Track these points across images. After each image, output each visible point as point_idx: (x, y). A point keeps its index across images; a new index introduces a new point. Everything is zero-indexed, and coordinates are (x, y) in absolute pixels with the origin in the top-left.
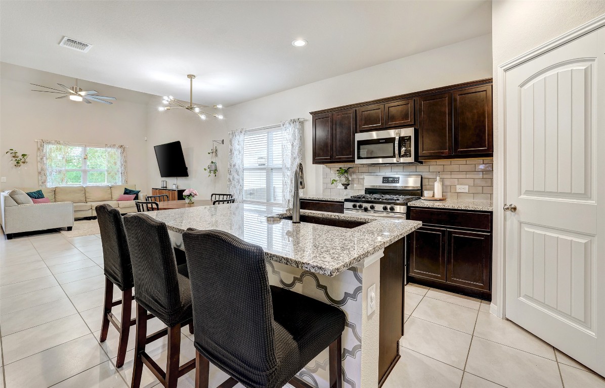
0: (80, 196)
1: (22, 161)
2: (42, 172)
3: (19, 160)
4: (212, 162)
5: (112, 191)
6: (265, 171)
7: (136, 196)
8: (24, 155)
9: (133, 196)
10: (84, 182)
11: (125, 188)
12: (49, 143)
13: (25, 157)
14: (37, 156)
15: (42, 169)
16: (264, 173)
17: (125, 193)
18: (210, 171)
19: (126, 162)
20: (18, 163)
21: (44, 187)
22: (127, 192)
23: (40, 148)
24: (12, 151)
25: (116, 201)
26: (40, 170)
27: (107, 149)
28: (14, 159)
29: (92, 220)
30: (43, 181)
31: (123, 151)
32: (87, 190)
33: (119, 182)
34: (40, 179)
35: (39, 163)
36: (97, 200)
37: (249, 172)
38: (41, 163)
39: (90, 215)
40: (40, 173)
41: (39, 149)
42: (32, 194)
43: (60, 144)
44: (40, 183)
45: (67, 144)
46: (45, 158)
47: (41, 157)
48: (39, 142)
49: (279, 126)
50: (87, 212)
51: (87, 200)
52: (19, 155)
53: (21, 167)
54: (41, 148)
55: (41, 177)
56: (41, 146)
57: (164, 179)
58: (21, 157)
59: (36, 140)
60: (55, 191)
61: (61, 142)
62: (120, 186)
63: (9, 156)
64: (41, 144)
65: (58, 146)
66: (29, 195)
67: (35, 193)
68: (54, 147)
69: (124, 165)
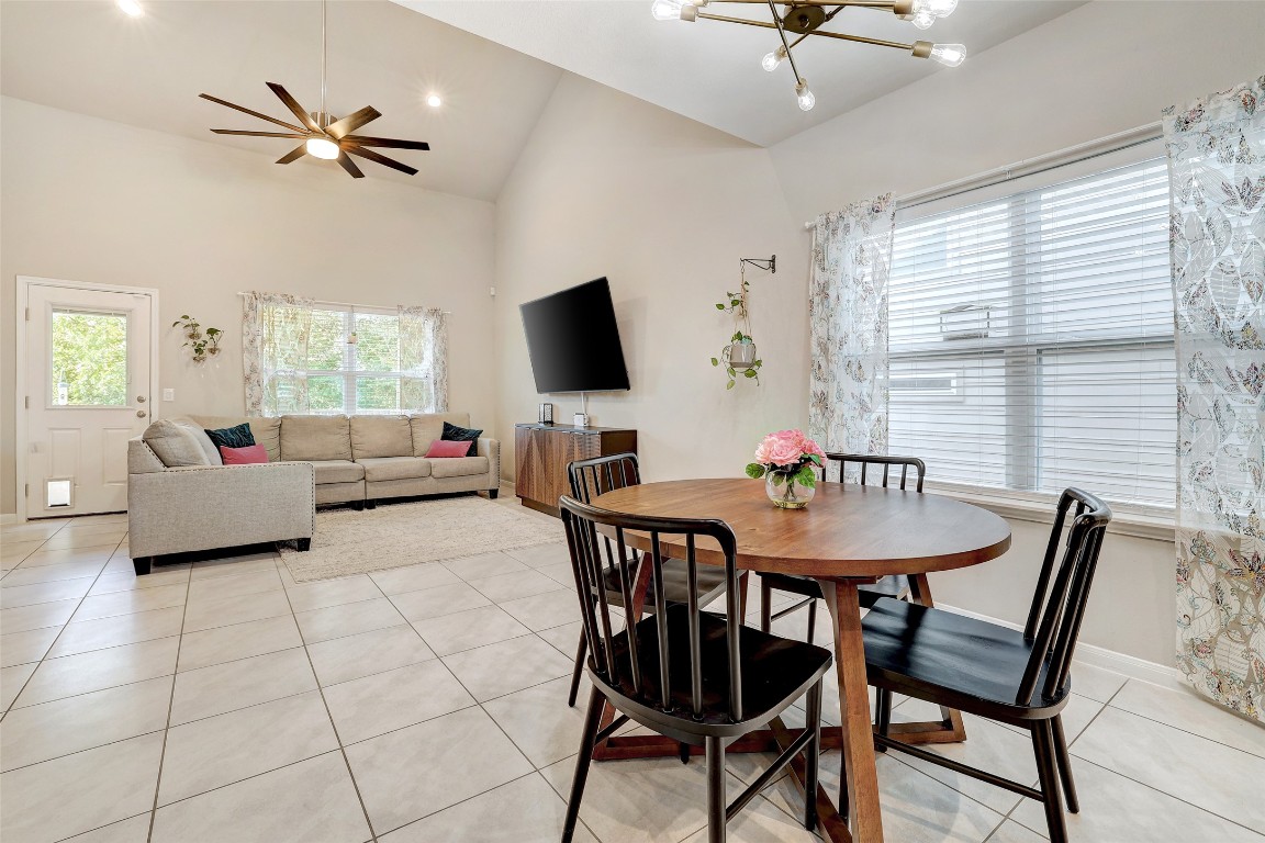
0: (338, 442)
1: (208, 346)
2: (254, 377)
3: (203, 344)
4: (739, 336)
5: (415, 430)
6: (1002, 362)
7: (472, 446)
8: (212, 332)
9: (465, 445)
10: (351, 403)
11: (446, 424)
12: (270, 300)
13: (215, 336)
14: (242, 334)
15: (254, 370)
16: (995, 370)
17: (444, 437)
18: (733, 365)
19: (445, 352)
20: (199, 351)
21: (257, 416)
22: (450, 432)
23: (249, 314)
24: (187, 322)
25: (422, 459)
26: (247, 372)
27: (401, 316)
28: (191, 342)
29: (365, 511)
30: (254, 399)
31: (438, 323)
32: (354, 426)
33: (429, 405)
34: (248, 395)
35: (246, 354)
36: (378, 453)
37: (908, 366)
38: (251, 352)
39: (360, 496)
40: (247, 379)
41: (246, 316)
42: (226, 434)
43: (293, 303)
44: (247, 406)
45: (310, 303)
46: (259, 339)
47: (250, 337)
48: (246, 298)
49: (1154, 134)
50: (354, 487)
51: (356, 452)
52: (202, 330)
53: (208, 360)
54: (251, 313)
55: (252, 389)
56: (251, 307)
57: (546, 397)
58: (206, 337)
59: (240, 293)
60: (280, 427)
61: (297, 298)
62: (432, 418)
63: (180, 333)
64: (251, 304)
65: (290, 308)
66: (216, 438)
67: (231, 430)
68: (280, 311)
69: (440, 362)
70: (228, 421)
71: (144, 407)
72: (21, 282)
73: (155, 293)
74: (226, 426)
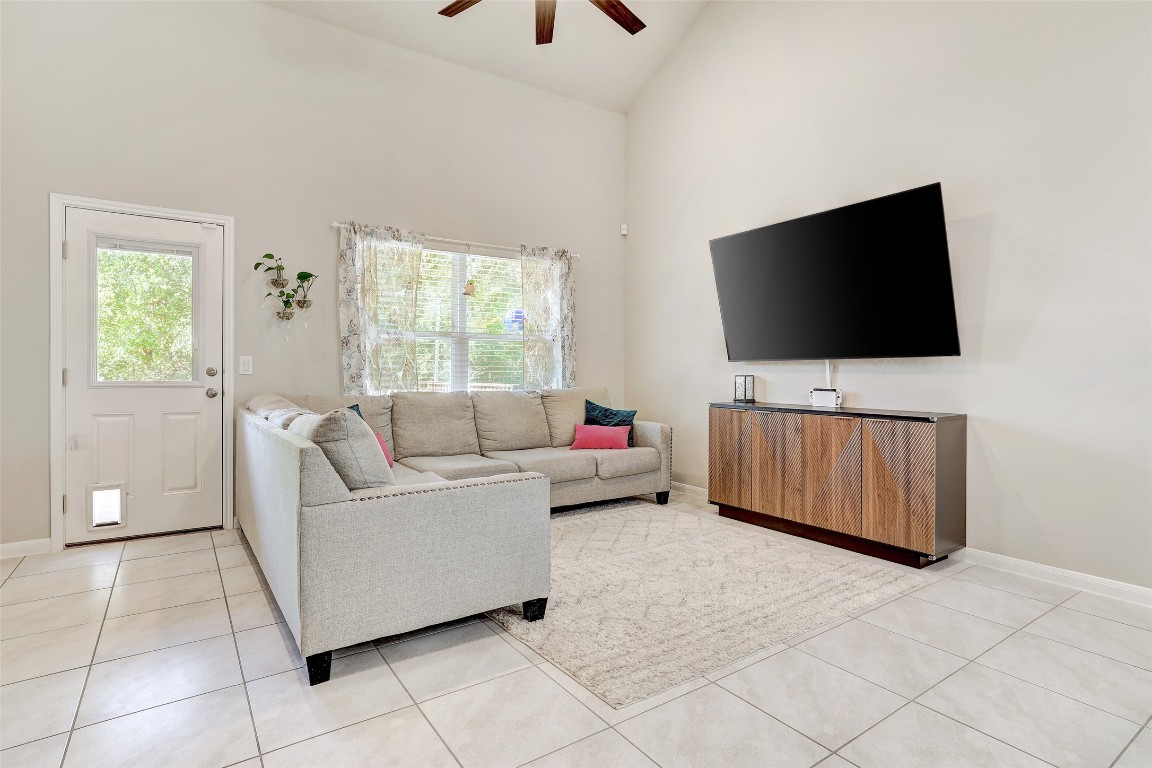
1: (297, 297)
2: (353, 341)
3: (290, 294)
5: (550, 411)
7: (629, 432)
8: (304, 277)
11: (586, 403)
12: (371, 234)
13: (306, 284)
14: (338, 281)
15: (353, 330)
20: (287, 303)
21: (358, 394)
22: (595, 414)
23: (346, 253)
24: (272, 263)
25: (565, 451)
26: (344, 333)
27: (524, 259)
28: (276, 290)
30: (352, 371)
31: (566, 269)
32: (479, 407)
34: (344, 364)
35: (342, 307)
38: (348, 307)
40: (345, 342)
41: (342, 255)
43: (399, 237)
44: (346, 380)
45: (420, 239)
46: (359, 288)
47: (348, 285)
48: (343, 232)
51: (485, 442)
52: (290, 276)
53: (295, 318)
54: (348, 251)
55: (350, 357)
56: (348, 244)
58: (296, 284)
59: (336, 224)
60: (392, 409)
61: (404, 233)
62: (570, 394)
63: (262, 278)
64: (349, 239)
65: (396, 246)
68: (384, 250)
69: (569, 320)
71: (215, 383)
72: (57, 202)
73: (230, 222)
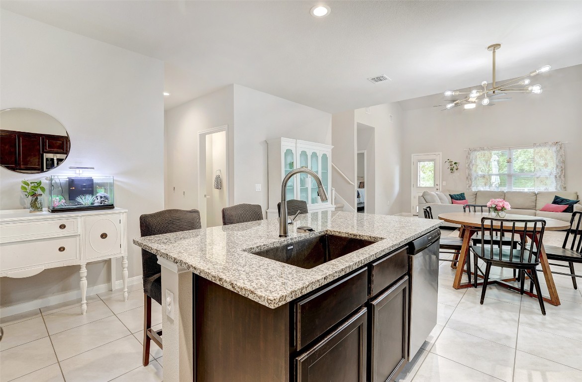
1: (455, 168)
2: (469, 177)
3: (453, 167)
5: (538, 199)
8: (455, 163)
9: (564, 207)
10: (510, 186)
11: (556, 197)
12: (475, 150)
13: (457, 165)
15: (469, 175)
19: (564, 162)
20: (452, 170)
21: (468, 190)
23: (468, 156)
24: (449, 161)
26: (467, 175)
27: (535, 148)
28: (450, 167)
30: (469, 185)
31: (559, 148)
33: (551, 187)
35: (467, 170)
40: (467, 178)
42: (455, 196)
43: (484, 150)
44: (468, 187)
45: (490, 149)
46: (471, 164)
47: (468, 164)
52: (453, 163)
53: (455, 172)
55: (468, 181)
56: (468, 154)
58: (454, 165)
59: (465, 149)
60: (477, 194)
61: (485, 148)
63: (448, 165)
64: (468, 152)
65: (482, 152)
66: (452, 197)
67: (457, 195)
68: (478, 154)
69: (559, 167)
70: (457, 191)
71: (438, 187)
72: (412, 155)
73: (441, 153)
74: (456, 194)
